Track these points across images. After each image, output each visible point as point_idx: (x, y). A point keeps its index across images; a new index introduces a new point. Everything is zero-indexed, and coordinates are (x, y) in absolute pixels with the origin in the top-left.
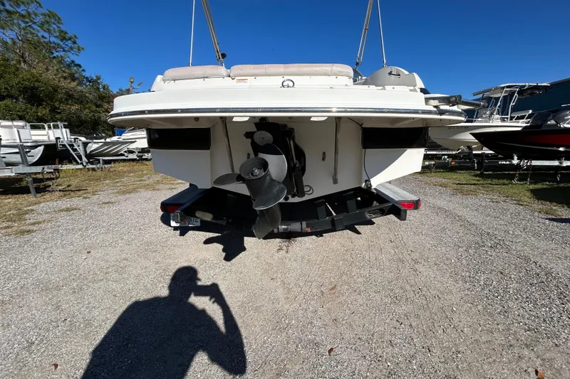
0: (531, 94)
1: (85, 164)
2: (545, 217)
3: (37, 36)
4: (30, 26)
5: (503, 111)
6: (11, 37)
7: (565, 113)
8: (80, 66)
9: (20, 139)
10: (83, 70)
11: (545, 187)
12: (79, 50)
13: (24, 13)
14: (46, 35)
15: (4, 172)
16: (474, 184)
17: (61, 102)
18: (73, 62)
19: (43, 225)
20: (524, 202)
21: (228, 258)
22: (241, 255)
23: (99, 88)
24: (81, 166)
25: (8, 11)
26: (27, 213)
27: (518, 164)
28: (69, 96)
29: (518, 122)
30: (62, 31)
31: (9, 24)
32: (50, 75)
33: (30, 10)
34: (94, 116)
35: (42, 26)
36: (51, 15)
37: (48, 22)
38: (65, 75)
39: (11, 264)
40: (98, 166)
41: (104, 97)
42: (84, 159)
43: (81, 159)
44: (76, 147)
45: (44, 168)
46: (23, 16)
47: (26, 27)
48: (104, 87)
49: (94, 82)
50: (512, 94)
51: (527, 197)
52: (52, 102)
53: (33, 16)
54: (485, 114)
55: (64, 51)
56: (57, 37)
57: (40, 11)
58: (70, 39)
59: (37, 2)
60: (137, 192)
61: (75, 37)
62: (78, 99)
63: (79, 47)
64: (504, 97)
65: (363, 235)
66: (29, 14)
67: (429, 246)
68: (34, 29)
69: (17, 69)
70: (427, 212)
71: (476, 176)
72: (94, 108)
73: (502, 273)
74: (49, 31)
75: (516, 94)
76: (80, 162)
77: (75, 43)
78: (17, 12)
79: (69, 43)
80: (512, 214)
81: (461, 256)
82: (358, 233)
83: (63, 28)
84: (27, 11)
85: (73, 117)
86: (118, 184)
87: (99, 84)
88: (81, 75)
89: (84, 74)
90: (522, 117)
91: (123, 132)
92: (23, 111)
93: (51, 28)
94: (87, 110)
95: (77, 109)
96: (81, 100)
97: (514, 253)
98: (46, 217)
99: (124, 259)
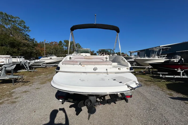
0: (166, 50)
1: (28, 70)
2: (169, 97)
3: (17, 27)
4: (15, 24)
5: (158, 55)
6: (9, 27)
7: (176, 56)
8: (29, 36)
9: (9, 62)
10: (30, 37)
11: (171, 83)
12: (29, 31)
13: (14, 20)
14: (20, 27)
15: (5, 78)
16: (150, 81)
17: (21, 47)
18: (27, 34)
19: (19, 99)
20: (164, 90)
21: (77, 114)
22: (81, 113)
23: (34, 42)
24: (27, 71)
25: (9, 20)
26: (12, 93)
27: (162, 77)
28: (24, 45)
29: (163, 58)
30: (25, 26)
31: (9, 24)
32: (19, 39)
33: (16, 20)
34: (31, 51)
35: (19, 24)
36: (22, 21)
37: (21, 23)
38: (24, 38)
39: (12, 117)
40: (33, 70)
41: (35, 45)
42: (28, 68)
43: (27, 68)
44: (26, 64)
45: (18, 77)
46: (13, 21)
47: (14, 24)
48: (36, 42)
49: (33, 40)
50: (160, 50)
51: (165, 88)
52: (19, 47)
53: (17, 21)
54: (153, 55)
55: (25, 31)
56: (23, 27)
57: (19, 20)
58: (27, 28)
59: (18, 18)
60: (46, 83)
61: (29, 27)
62: (27, 46)
63: (29, 30)
64: (158, 51)
65: (116, 104)
66: (15, 21)
67: (135, 109)
68: (16, 25)
69: (9, 37)
70: (136, 94)
71: (151, 77)
72: (32, 48)
73: (155, 121)
74: (21, 26)
75: (161, 50)
76: (27, 69)
77: (28, 29)
78: (12, 20)
79: (27, 29)
80: (160, 95)
81: (144, 114)
82: (115, 103)
83: (25, 25)
84: (15, 20)
85: (24, 51)
86: (40, 79)
87: (34, 41)
88: (29, 38)
89: (30, 38)
90: (164, 57)
91: (41, 58)
92: (9, 50)
93: (22, 25)
94: (29, 49)
95: (26, 49)
96: (28, 46)
97: (159, 112)
98: (19, 95)
99: (46, 115)
